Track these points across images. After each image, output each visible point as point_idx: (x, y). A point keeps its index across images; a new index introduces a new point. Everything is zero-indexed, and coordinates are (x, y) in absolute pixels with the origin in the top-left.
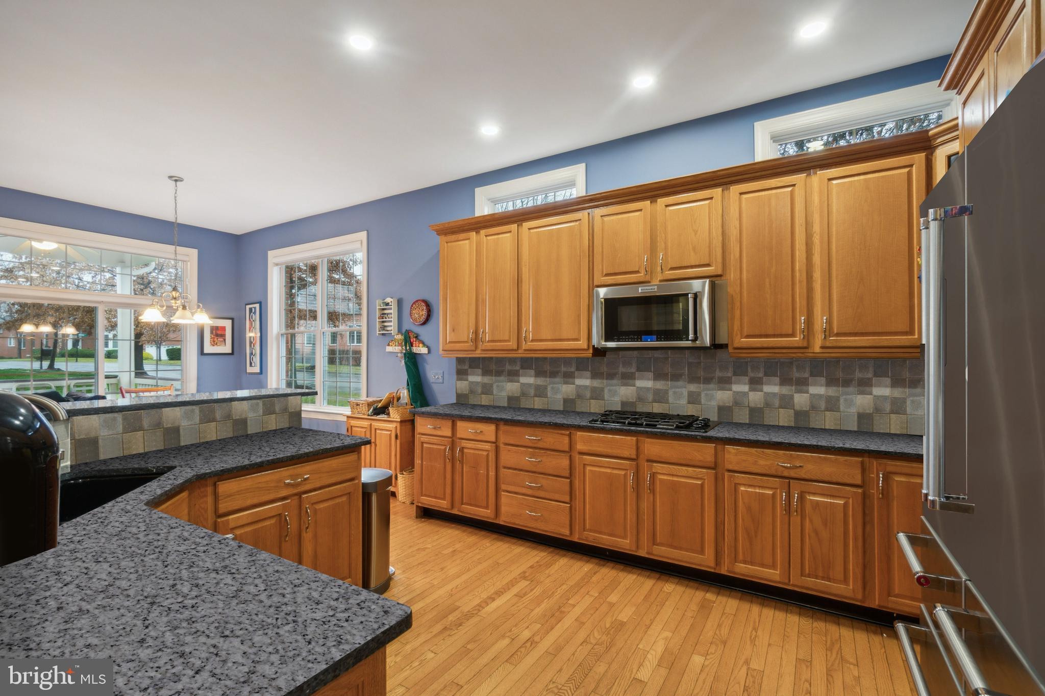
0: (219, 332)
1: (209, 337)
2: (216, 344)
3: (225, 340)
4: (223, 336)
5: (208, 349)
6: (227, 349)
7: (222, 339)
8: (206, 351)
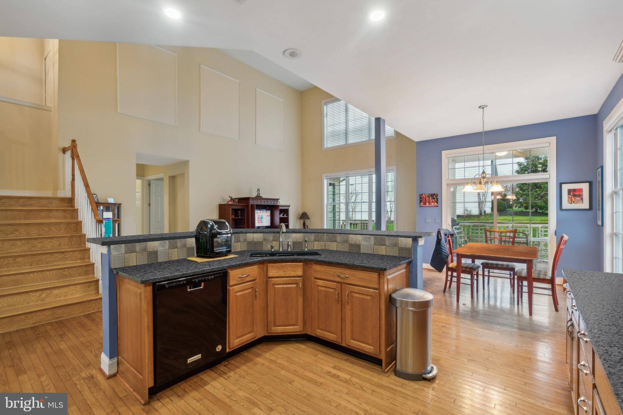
0: (577, 193)
1: (567, 198)
2: (574, 202)
3: (582, 199)
4: (580, 196)
5: (566, 205)
6: (585, 205)
7: (579, 199)
8: (564, 207)
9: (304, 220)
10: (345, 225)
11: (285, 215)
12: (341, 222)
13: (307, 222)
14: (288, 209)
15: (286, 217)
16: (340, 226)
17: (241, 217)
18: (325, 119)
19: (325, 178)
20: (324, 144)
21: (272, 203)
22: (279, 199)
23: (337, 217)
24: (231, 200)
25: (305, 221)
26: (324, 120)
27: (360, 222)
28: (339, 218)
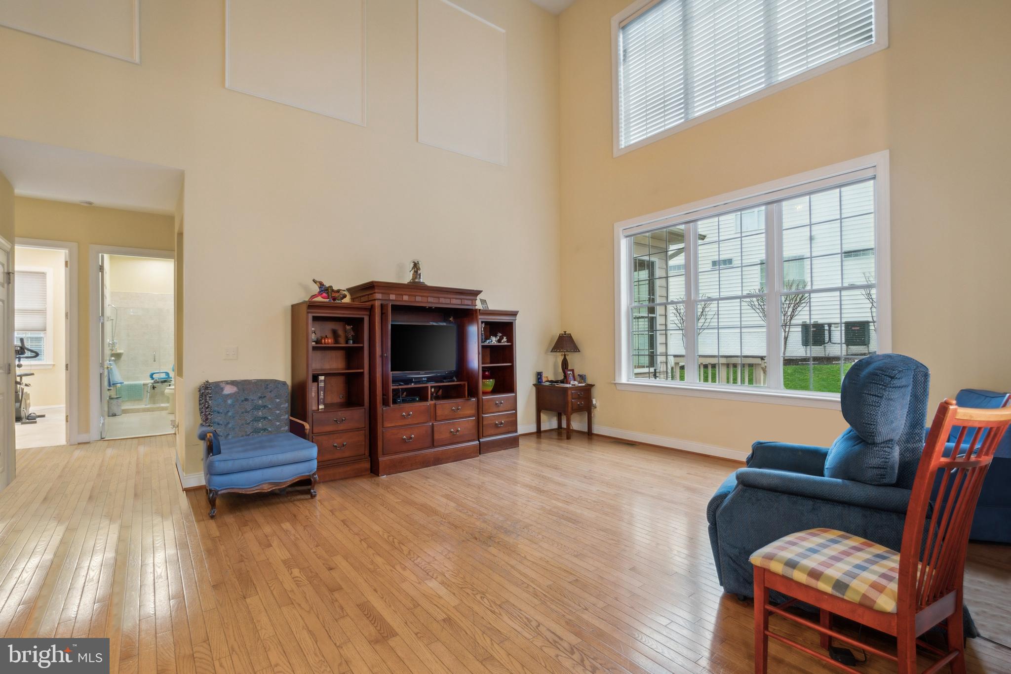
9: (565, 355)
10: (682, 368)
11: (505, 339)
12: (672, 361)
13: (573, 359)
14: (511, 323)
15: (506, 344)
16: (669, 368)
17: (354, 343)
18: (621, 69)
19: (622, 236)
20: (618, 137)
21: (455, 303)
22: (482, 291)
23: (660, 349)
24: (320, 294)
25: (567, 357)
26: (617, 72)
27: (723, 361)
28: (664, 351)
